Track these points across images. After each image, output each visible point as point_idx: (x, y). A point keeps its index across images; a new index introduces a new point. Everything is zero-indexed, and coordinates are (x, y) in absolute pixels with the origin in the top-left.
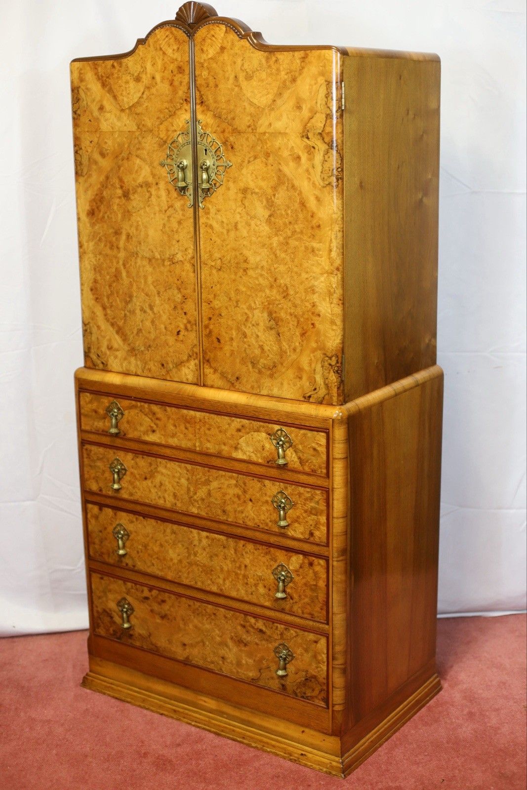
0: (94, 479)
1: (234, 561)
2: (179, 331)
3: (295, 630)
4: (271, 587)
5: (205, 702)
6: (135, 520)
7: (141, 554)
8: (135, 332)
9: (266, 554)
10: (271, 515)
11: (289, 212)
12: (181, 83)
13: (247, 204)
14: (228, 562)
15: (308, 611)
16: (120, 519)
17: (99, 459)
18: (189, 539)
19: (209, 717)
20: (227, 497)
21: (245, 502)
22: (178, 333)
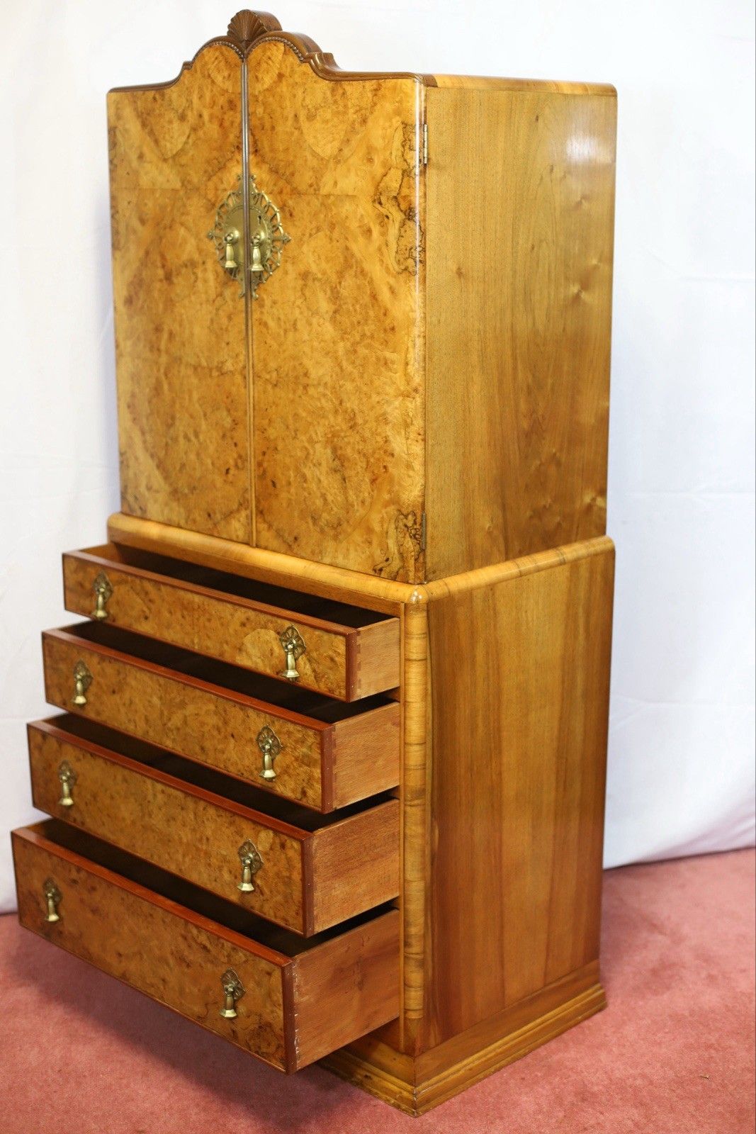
1: (194, 830)
6: (82, 758)
7: (90, 807)
11: (358, 307)
13: (307, 294)
14: (187, 830)
20: (206, 729)
21: (226, 737)
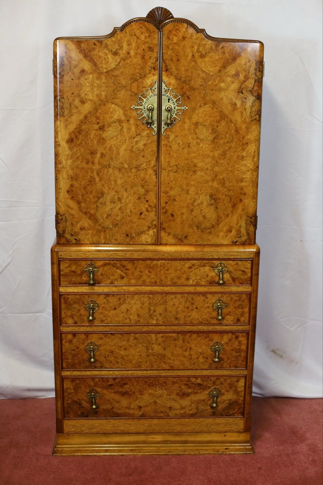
0: (70, 316)
1: (182, 347)
2: (142, 212)
3: (223, 378)
4: (208, 357)
5: (153, 438)
6: (104, 337)
7: (108, 358)
8: (105, 216)
9: (206, 338)
10: (211, 314)
11: (228, 136)
12: (150, 57)
13: (197, 132)
14: (177, 349)
15: (233, 365)
16: (91, 339)
17: (75, 303)
18: (148, 340)
19: (157, 447)
21: (192, 310)
22: (141, 214)
